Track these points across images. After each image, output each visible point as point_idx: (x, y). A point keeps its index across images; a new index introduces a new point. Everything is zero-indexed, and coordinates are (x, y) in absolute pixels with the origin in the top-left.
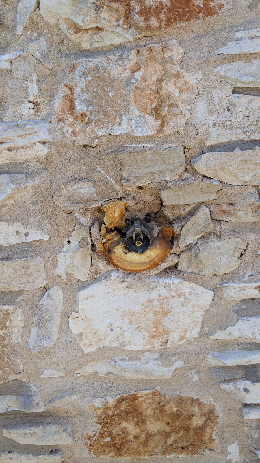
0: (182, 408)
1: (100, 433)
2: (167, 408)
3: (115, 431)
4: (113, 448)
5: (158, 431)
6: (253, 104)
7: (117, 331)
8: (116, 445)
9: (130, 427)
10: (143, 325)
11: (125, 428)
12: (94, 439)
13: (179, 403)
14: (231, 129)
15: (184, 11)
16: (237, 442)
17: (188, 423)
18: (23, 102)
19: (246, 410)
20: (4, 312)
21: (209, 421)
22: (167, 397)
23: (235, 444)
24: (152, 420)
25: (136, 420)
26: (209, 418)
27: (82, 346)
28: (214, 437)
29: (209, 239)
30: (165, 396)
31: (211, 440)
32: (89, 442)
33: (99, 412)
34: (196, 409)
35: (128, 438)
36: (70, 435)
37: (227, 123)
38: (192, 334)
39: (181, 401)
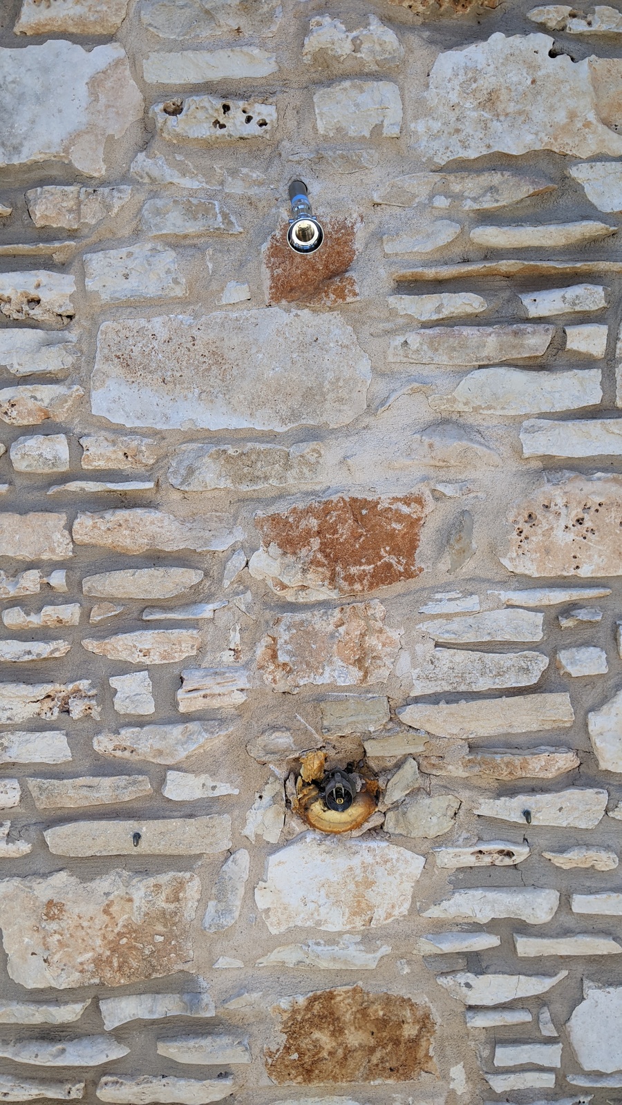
0: (390, 1012)
1: (285, 1047)
2: (370, 1011)
3: (305, 1043)
4: (301, 1069)
5: (360, 1045)
6: (457, 656)
7: (312, 906)
8: (305, 1066)
9: (323, 1037)
10: (343, 899)
11: (317, 1040)
12: (277, 1056)
13: (386, 1004)
14: (435, 681)
15: (386, 576)
16: (462, 1063)
17: (398, 1033)
18: (224, 650)
19: (470, 1014)
20: (179, 881)
21: (424, 1030)
22: (371, 995)
23: (460, 1066)
24: (353, 1029)
25: (331, 1028)
26: (424, 1026)
27: (268, 925)
28: (431, 1053)
29: (418, 795)
30: (368, 993)
31: (428, 1057)
32: (270, 1061)
33: (286, 1016)
34: (408, 1013)
35: (320, 1055)
36: (247, 1049)
37: (431, 675)
38: (401, 910)
39: (388, 1001)
